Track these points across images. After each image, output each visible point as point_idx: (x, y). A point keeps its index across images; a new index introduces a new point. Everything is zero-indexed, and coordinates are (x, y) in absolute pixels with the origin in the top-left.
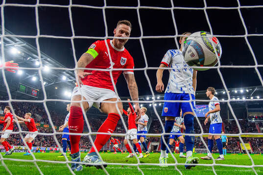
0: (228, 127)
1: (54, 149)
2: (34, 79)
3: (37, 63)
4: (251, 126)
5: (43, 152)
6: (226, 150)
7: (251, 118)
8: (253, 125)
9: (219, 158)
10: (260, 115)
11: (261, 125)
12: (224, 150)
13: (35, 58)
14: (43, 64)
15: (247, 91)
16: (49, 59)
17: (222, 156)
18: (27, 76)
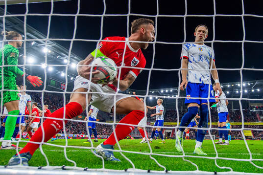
0: (232, 116)
1: (80, 136)
2: (63, 75)
3: (65, 61)
4: (252, 115)
5: (71, 139)
6: (230, 136)
7: (252, 108)
8: (254, 114)
9: (225, 143)
10: (260, 106)
11: (261, 114)
12: (229, 136)
13: (63, 56)
14: (71, 61)
15: (249, 84)
16: (75, 57)
17: (227, 141)
18: (57, 72)
